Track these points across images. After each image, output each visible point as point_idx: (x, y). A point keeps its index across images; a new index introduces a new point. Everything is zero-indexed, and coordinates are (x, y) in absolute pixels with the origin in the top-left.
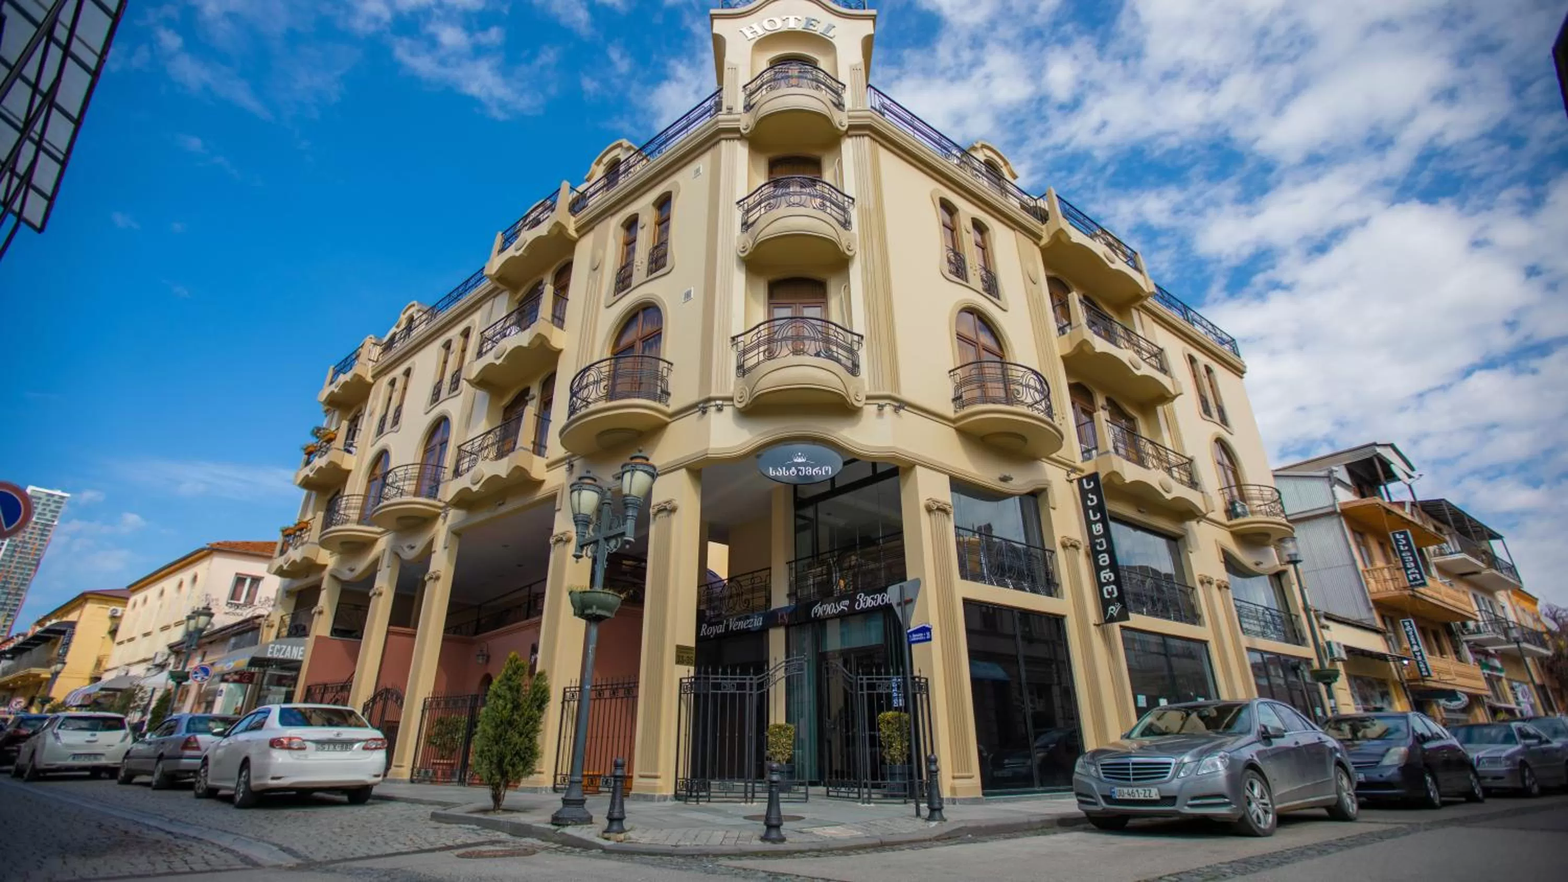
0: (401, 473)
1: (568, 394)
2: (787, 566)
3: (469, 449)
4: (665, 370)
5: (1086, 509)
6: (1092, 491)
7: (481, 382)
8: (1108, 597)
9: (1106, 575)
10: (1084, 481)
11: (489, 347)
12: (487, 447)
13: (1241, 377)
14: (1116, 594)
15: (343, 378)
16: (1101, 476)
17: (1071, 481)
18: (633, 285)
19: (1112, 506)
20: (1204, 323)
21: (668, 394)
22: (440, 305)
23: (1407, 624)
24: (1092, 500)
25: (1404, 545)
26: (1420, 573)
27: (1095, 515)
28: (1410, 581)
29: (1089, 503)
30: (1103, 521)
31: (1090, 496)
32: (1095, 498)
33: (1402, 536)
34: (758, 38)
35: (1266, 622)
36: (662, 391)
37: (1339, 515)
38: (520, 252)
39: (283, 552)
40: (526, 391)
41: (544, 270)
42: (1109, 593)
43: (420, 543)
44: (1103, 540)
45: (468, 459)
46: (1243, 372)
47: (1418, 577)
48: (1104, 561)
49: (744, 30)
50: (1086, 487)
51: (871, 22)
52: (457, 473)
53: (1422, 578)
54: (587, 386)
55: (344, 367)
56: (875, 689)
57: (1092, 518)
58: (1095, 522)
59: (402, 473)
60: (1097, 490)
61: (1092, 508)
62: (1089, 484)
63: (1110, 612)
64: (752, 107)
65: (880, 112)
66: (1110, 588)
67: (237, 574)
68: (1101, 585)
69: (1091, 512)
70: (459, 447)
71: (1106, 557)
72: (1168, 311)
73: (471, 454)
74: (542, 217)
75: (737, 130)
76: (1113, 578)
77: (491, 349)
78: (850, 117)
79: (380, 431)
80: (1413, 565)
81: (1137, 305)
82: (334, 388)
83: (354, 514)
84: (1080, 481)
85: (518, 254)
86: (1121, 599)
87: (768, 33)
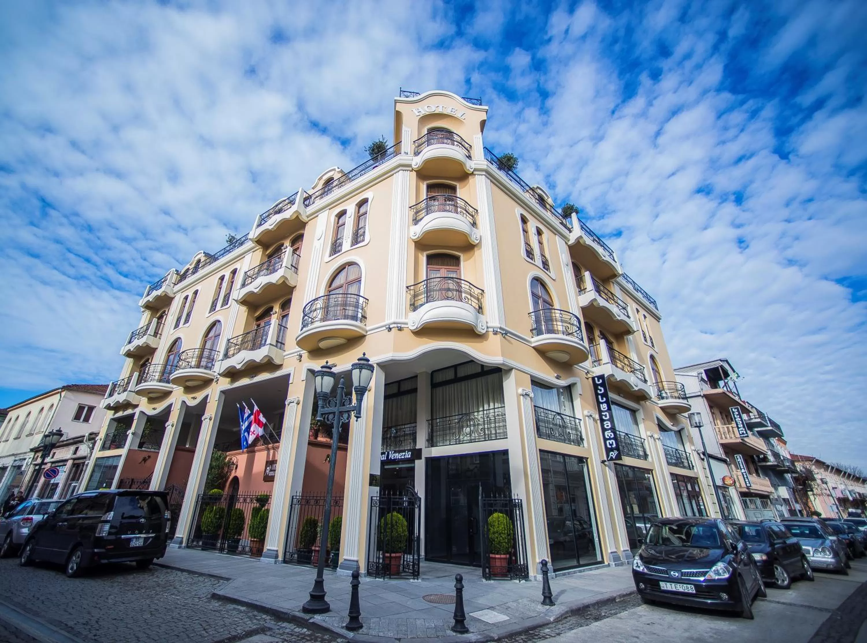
0: (190, 353)
1: (302, 315)
2: (427, 423)
3: (235, 342)
4: (364, 303)
5: (597, 395)
6: (601, 385)
7: (244, 302)
8: (610, 447)
9: (608, 434)
10: (596, 379)
11: (250, 281)
12: (247, 342)
13: (659, 322)
14: (614, 446)
15: (155, 293)
16: (606, 376)
17: (588, 379)
18: (343, 251)
19: (612, 395)
20: (643, 292)
21: (366, 318)
22: (218, 254)
23: (738, 457)
24: (601, 390)
25: (737, 415)
26: (746, 430)
27: (602, 399)
28: (740, 434)
29: (599, 391)
30: (607, 402)
31: (599, 387)
32: (602, 389)
33: (736, 410)
34: (422, 116)
35: (677, 457)
36: (362, 316)
37: (703, 397)
38: (272, 226)
39: (111, 395)
40: (271, 309)
41: (285, 238)
42: (610, 445)
43: (200, 396)
44: (607, 414)
45: (233, 348)
46: (660, 319)
47: (745, 432)
48: (608, 426)
49: (414, 110)
50: (597, 382)
51: (485, 113)
52: (226, 356)
53: (747, 433)
54: (315, 310)
55: (156, 286)
56: (492, 507)
57: (600, 400)
58: (602, 403)
59: (192, 353)
60: (603, 385)
61: (601, 395)
62: (599, 381)
63: (610, 455)
64: (419, 153)
65: (490, 162)
66: (611, 442)
67: (79, 404)
68: (605, 440)
69: (600, 397)
70: (229, 340)
71: (609, 424)
72: (626, 284)
73: (236, 345)
74: (286, 208)
75: (410, 166)
76: (613, 436)
77: (251, 283)
78: (475, 164)
79: (177, 325)
80: (742, 426)
81: (613, 280)
82: (150, 298)
83: (157, 376)
84: (593, 379)
85: (270, 228)
86: (617, 448)
87: (428, 113)
